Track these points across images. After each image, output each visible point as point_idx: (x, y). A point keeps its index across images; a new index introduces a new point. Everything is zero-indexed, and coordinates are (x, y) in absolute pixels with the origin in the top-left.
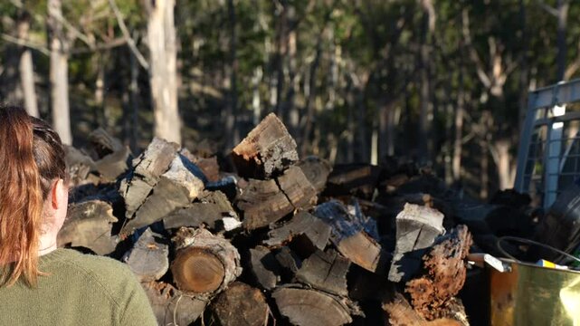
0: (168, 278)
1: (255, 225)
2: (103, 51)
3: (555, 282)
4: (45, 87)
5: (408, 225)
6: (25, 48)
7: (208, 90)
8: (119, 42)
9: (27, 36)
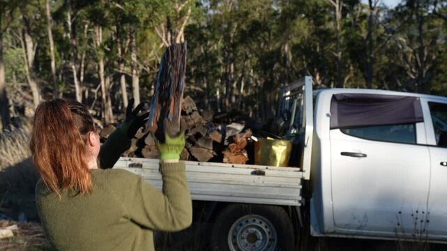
2: (153, 74)
3: (271, 144)
4: (130, 89)
5: (230, 128)
6: (122, 74)
7: (197, 88)
9: (123, 69)
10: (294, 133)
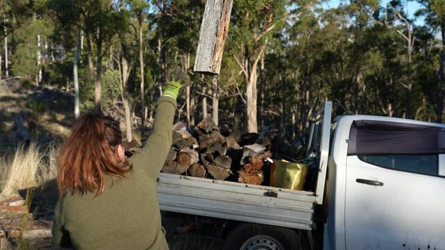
0: (176, 160)
1: (203, 147)
2: (233, 98)
3: (285, 166)
5: (247, 149)
6: (204, 96)
8: (237, 94)
9: (206, 91)
10: (312, 157)
